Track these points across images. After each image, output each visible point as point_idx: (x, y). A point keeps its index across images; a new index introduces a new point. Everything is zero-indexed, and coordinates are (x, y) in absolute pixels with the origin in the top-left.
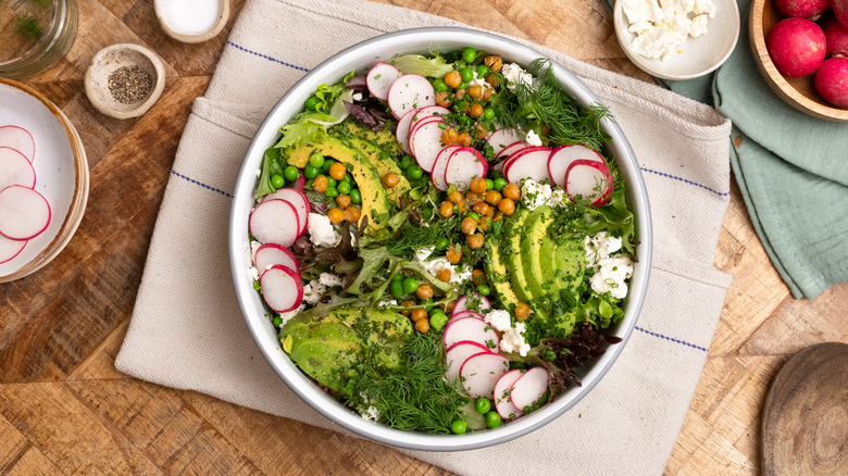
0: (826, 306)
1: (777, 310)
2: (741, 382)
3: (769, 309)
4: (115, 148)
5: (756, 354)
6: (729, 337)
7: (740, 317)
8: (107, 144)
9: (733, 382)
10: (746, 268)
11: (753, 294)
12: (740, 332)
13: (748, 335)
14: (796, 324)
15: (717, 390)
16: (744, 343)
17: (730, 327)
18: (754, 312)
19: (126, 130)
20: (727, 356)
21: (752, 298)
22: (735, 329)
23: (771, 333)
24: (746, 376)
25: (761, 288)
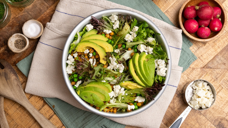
0: (227, 57)
1: (214, 57)
2: (204, 75)
3: (212, 57)
4: (49, 9)
5: (209, 68)
6: (202, 63)
7: (205, 59)
8: (48, 8)
9: (202, 75)
10: (207, 47)
11: (208, 53)
12: (205, 62)
13: (207, 63)
14: (219, 61)
15: (198, 76)
16: (206, 65)
17: (202, 61)
18: (208, 57)
19: (52, 4)
20: (201, 68)
21: (208, 54)
22: (203, 61)
23: (213, 63)
24: (206, 73)
25: (211, 52)
